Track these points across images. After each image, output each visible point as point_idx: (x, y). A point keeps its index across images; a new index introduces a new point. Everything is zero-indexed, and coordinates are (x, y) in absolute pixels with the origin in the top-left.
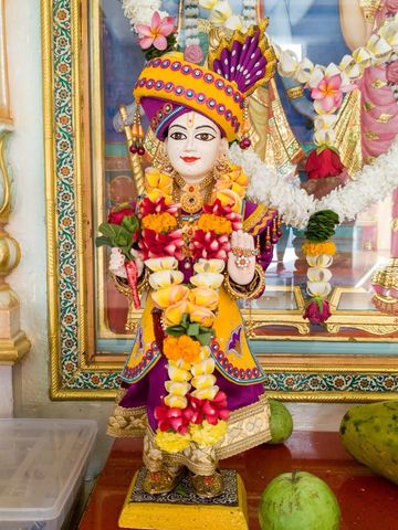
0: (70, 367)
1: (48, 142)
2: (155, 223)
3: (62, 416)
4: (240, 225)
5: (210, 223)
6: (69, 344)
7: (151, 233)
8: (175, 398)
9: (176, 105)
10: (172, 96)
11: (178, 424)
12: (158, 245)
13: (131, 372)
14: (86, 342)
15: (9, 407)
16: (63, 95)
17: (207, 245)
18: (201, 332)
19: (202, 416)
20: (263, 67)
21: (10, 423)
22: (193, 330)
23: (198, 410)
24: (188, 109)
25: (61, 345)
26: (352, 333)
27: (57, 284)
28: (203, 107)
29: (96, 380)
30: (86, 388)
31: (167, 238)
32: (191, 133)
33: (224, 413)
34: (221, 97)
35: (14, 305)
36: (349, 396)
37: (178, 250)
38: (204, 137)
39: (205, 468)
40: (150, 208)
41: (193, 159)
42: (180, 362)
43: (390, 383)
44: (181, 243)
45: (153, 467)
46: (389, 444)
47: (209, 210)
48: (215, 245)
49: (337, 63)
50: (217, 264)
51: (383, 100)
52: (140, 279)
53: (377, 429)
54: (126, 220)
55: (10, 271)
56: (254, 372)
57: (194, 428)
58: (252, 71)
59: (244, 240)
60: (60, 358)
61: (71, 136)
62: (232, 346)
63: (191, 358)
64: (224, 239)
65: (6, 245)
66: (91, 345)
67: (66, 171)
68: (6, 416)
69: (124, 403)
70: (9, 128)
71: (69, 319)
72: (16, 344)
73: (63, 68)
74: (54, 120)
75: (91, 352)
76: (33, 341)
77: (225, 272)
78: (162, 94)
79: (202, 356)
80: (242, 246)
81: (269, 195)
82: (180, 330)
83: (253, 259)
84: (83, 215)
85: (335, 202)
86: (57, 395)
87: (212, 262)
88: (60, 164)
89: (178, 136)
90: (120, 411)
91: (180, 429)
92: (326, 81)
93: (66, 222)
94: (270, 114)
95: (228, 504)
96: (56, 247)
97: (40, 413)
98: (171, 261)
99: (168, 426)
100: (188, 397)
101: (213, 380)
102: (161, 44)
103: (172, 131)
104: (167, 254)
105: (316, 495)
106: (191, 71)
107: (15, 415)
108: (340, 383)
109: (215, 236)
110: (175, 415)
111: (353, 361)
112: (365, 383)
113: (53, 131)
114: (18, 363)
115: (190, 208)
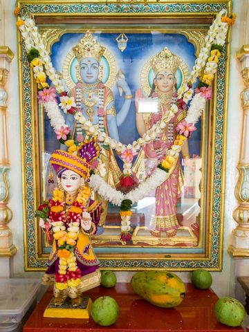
0: (32, 259)
1: (23, 173)
2: (55, 209)
3: (29, 277)
4: (85, 210)
5: (74, 209)
6: (32, 250)
7: (53, 213)
8: (62, 271)
9: (63, 167)
10: (61, 164)
11: (62, 280)
12: (56, 217)
13: (49, 261)
14: (38, 249)
15: (8, 275)
16: (29, 155)
17: (72, 217)
18: (70, 247)
19: (71, 277)
20: (95, 153)
21: (9, 280)
22: (67, 247)
23: (70, 275)
24: (68, 169)
25: (29, 250)
26: (142, 244)
27: (27, 227)
28: (72, 168)
29: (42, 264)
30: (38, 266)
31: (59, 215)
32: (69, 177)
33: (79, 276)
34: (79, 165)
35: (10, 235)
36: (139, 269)
37: (63, 218)
38: (74, 178)
39: (73, 296)
40: (54, 203)
41: (70, 186)
42: (63, 258)
43: (155, 264)
44: (64, 216)
45: (56, 295)
46: (144, 286)
47: (74, 204)
48: (75, 217)
49: (132, 144)
50: (76, 224)
51: (152, 156)
52: (50, 229)
53: (141, 281)
54: (44, 209)
55: (9, 222)
56: (95, 261)
57: (69, 281)
58: (91, 154)
59: (87, 215)
60: (28, 255)
61: (32, 170)
62: (85, 252)
63: (67, 257)
64: (79, 215)
65: (7, 212)
66: (41, 250)
67: (30, 184)
68: (7, 278)
69: (47, 272)
70: (8, 167)
71: (32, 240)
72: (11, 250)
73: (29, 145)
74: (25, 164)
75: (40, 253)
76: (18, 249)
77: (80, 226)
78: (58, 163)
79: (71, 256)
80: (86, 217)
81: (106, 193)
82: (63, 247)
83: (90, 221)
84: (37, 200)
85: (131, 196)
86: (27, 269)
87: (75, 223)
88: (28, 181)
89: (64, 178)
90: (46, 276)
91: (63, 282)
92: (127, 151)
93: (30, 203)
94: (110, 161)
95: (82, 308)
96: (26, 212)
97: (20, 276)
98: (60, 223)
99: (59, 280)
100: (67, 270)
101: (75, 264)
102: (65, 137)
103: (62, 176)
104: (59, 220)
105: (109, 304)
106: (68, 156)
107: (11, 277)
108: (136, 264)
109: (75, 214)
110: (61, 276)
111: (141, 255)
112: (145, 264)
113: (25, 169)
114: (11, 257)
115: (69, 203)
